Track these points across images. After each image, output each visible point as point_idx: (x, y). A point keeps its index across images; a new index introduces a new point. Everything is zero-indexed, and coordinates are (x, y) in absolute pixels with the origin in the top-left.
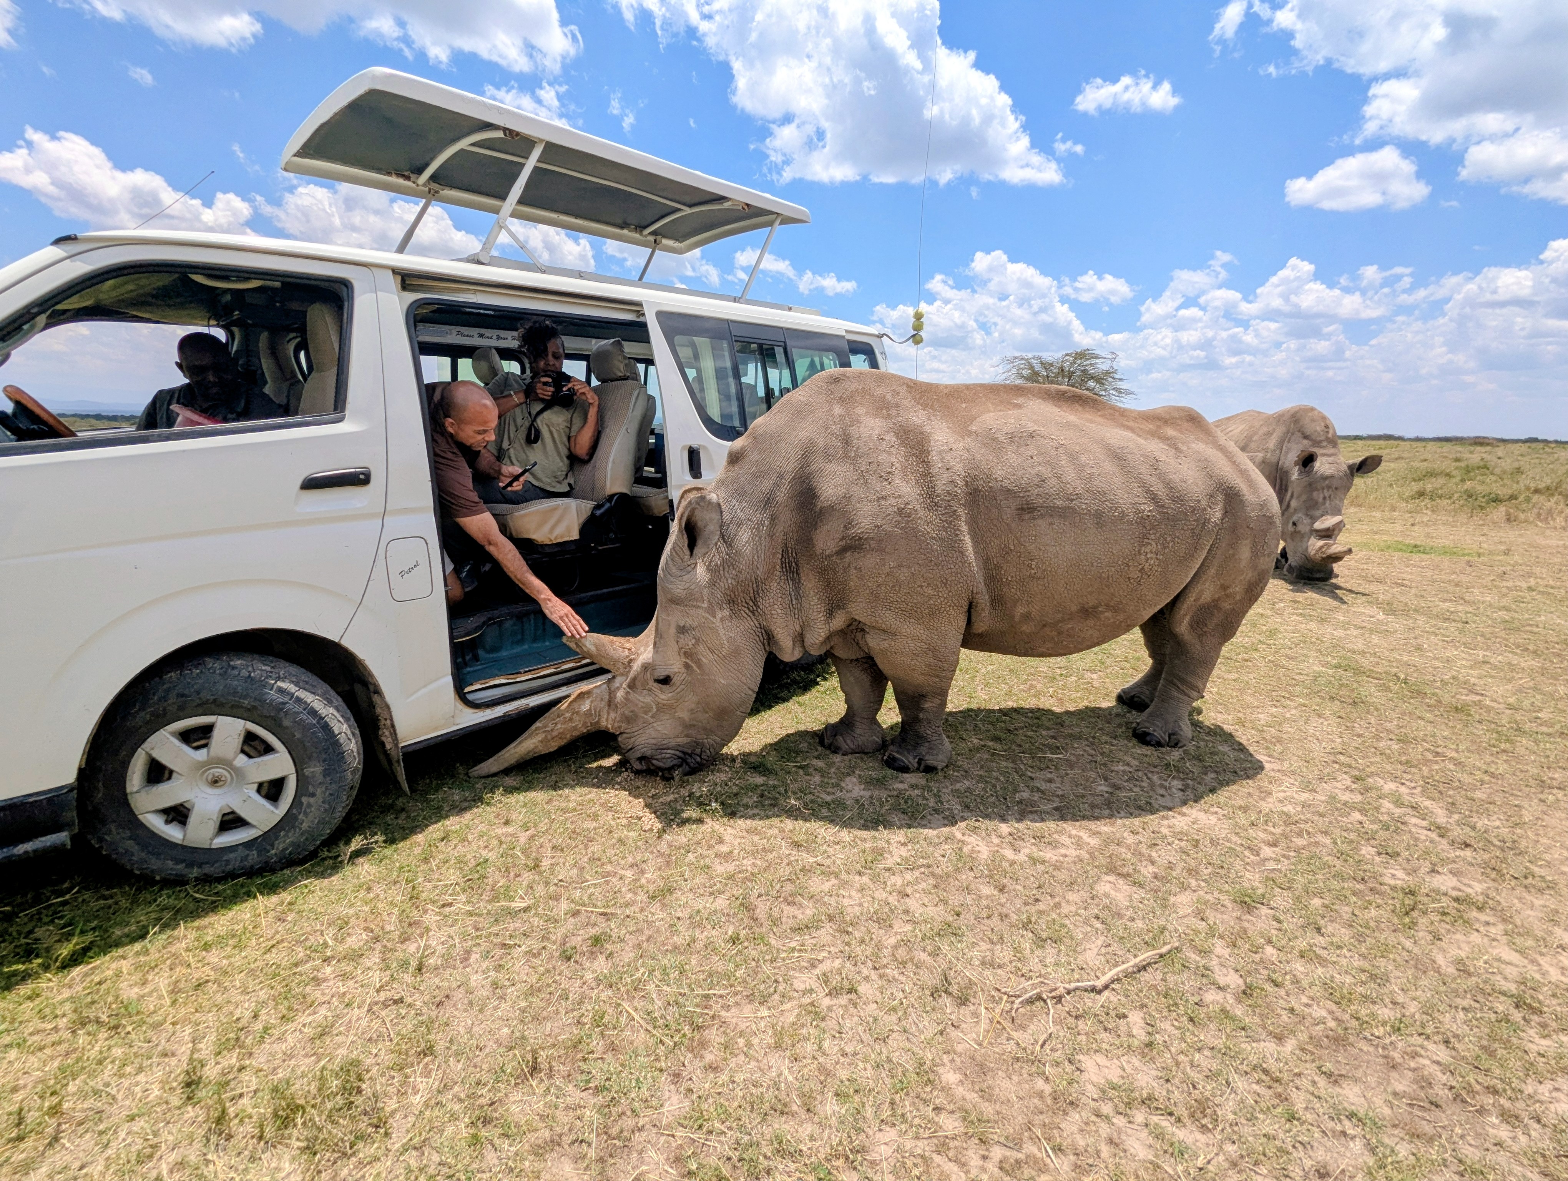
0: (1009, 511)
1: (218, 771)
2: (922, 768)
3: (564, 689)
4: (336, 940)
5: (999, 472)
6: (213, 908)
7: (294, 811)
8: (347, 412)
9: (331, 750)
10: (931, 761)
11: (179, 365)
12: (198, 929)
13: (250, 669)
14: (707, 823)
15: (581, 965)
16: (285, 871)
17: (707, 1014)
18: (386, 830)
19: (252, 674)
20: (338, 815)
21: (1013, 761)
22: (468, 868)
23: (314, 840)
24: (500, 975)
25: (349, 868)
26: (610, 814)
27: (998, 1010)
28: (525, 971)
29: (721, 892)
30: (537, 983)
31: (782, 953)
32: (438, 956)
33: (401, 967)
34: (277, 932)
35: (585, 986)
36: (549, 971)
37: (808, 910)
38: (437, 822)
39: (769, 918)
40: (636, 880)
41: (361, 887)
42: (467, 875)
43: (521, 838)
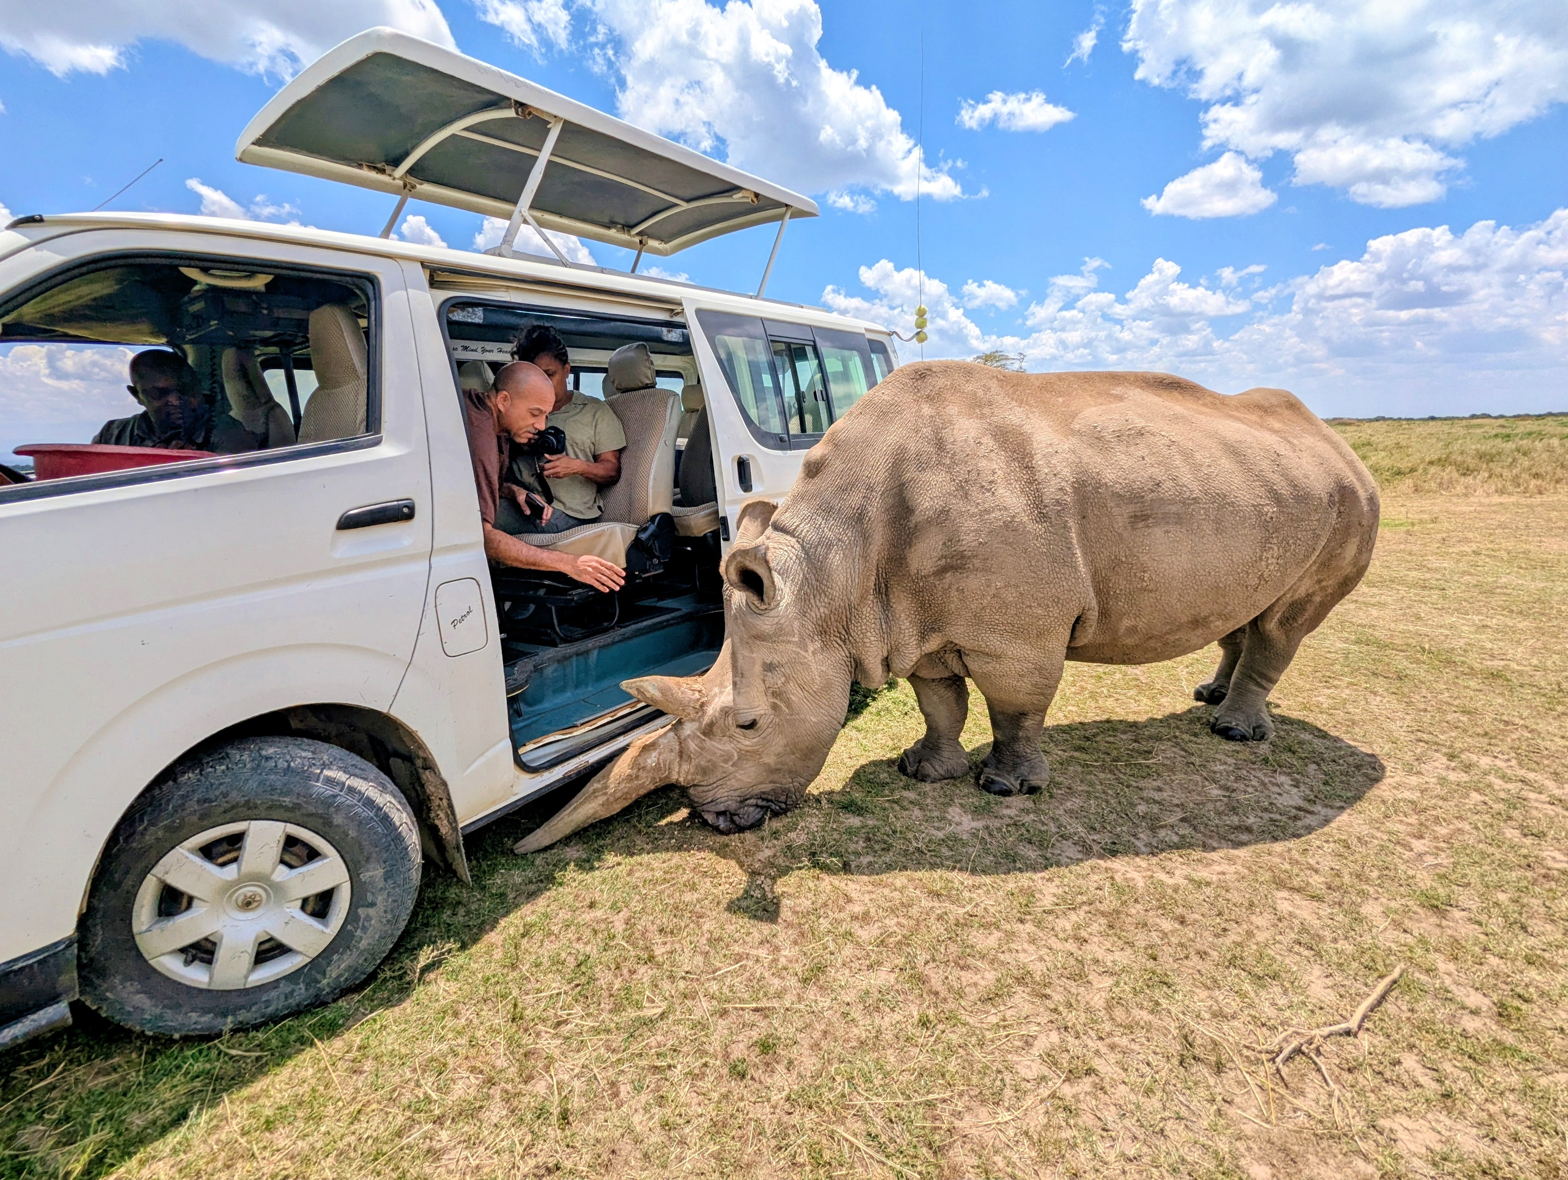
0: (1121, 519)
1: (249, 890)
2: (1025, 788)
3: (621, 738)
4: (439, 1089)
5: (1109, 476)
6: (261, 1068)
7: (349, 927)
8: (384, 433)
9: (393, 847)
10: (1035, 781)
11: (133, 390)
12: (249, 1099)
13: (288, 757)
14: (823, 880)
15: (761, 1082)
16: (340, 1003)
17: (940, 1128)
18: (449, 931)
19: (292, 764)
20: (402, 925)
21: (1111, 771)
22: (569, 970)
23: (375, 959)
24: (668, 1111)
25: (421, 988)
26: (708, 880)
27: (1263, 1074)
28: (695, 1101)
29: (880, 963)
30: (717, 1115)
31: (987, 1033)
32: (579, 1096)
33: (539, 1117)
34: (357, 1090)
35: (778, 1111)
36: (726, 1097)
37: (986, 973)
38: (507, 914)
39: (950, 989)
40: (775, 960)
41: (444, 1012)
42: (572, 980)
43: (617, 924)
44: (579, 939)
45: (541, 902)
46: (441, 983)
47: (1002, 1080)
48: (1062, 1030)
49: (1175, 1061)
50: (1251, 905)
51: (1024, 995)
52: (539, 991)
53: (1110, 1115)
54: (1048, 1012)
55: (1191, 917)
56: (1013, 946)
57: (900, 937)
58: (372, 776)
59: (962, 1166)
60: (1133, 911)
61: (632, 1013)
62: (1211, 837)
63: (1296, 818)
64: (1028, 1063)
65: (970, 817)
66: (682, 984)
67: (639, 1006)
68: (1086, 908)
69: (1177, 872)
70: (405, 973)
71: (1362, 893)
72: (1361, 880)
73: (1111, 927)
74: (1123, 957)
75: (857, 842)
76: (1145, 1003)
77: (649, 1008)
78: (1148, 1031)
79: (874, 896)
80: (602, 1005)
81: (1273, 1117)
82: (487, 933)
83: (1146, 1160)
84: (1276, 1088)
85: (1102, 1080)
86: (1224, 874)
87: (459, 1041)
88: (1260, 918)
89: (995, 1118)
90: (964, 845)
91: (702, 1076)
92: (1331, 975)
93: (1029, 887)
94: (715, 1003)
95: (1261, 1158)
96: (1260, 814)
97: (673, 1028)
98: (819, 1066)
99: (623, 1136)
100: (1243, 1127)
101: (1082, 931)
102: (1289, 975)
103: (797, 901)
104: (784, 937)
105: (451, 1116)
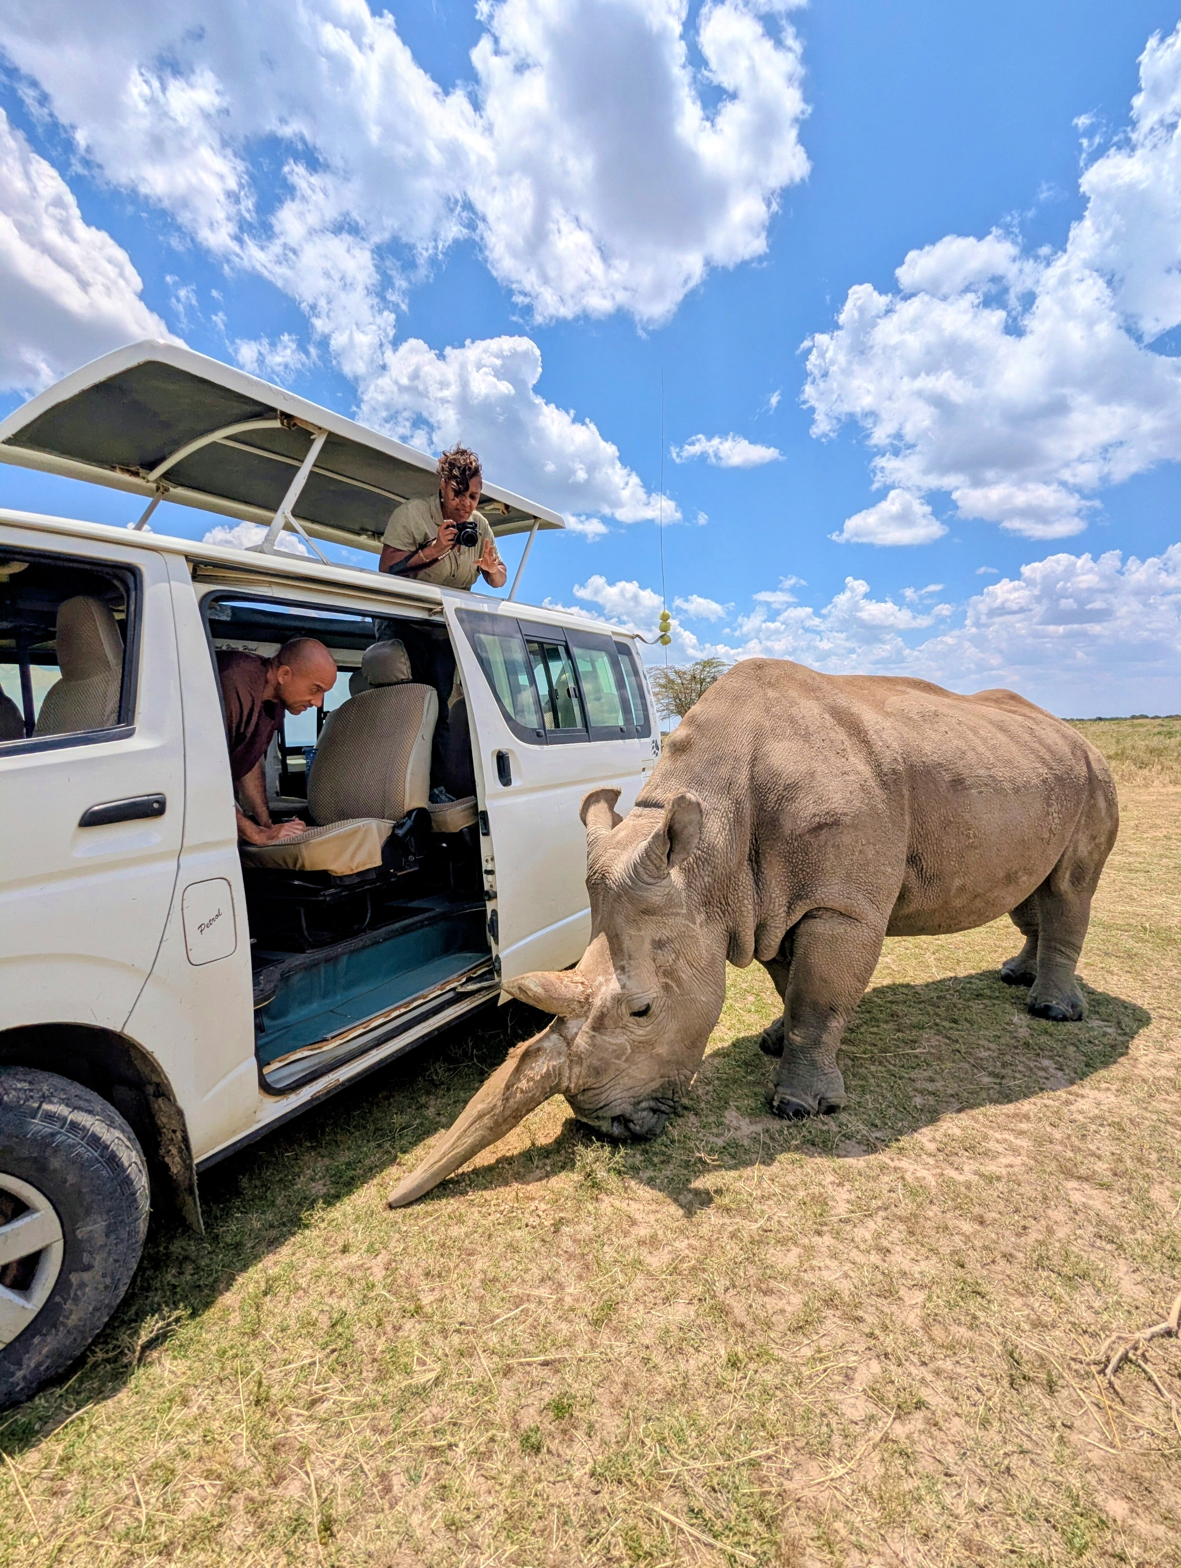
3: (374, 1053)
4: (165, 1507)
7: (58, 1299)
8: (137, 725)
9: (119, 1192)
14: (602, 1201)
15: (559, 1456)
16: (37, 1401)
17: (769, 1493)
18: (176, 1293)
19: (5, 1098)
20: (123, 1290)
21: (880, 1063)
22: (322, 1332)
23: (85, 1338)
24: (452, 1505)
25: (142, 1370)
26: (475, 1209)
27: (1097, 1389)
28: (484, 1488)
29: (676, 1295)
30: (513, 1504)
31: (803, 1369)
32: (342, 1495)
33: (294, 1532)
34: (58, 1519)
35: (583, 1491)
36: (520, 1479)
37: (791, 1297)
38: (245, 1268)
39: (756, 1319)
40: (560, 1300)
41: (170, 1401)
42: (327, 1344)
43: (375, 1270)
44: (332, 1292)
45: (285, 1251)
46: (167, 1362)
47: (828, 1425)
48: (882, 1358)
49: (1005, 1382)
50: (1045, 1198)
51: (836, 1320)
52: (287, 1362)
53: (949, 1456)
54: (864, 1338)
55: (990, 1216)
56: (815, 1263)
57: (693, 1262)
58: (98, 1108)
59: (800, 1539)
60: (931, 1214)
61: (399, 1381)
62: (991, 1128)
63: (1067, 1103)
64: (853, 1401)
65: (747, 1120)
66: (456, 1339)
67: (408, 1372)
68: (882, 1213)
69: (966, 1168)
70: (122, 1353)
71: (1146, 1177)
72: (1142, 1164)
73: (911, 1233)
74: (929, 1267)
76: (962, 1318)
77: (421, 1372)
78: (971, 1350)
79: (659, 1216)
80: (364, 1374)
81: (1117, 1440)
82: (221, 1294)
83: (999, 1507)
84: (1113, 1404)
85: (933, 1414)
86: (1012, 1166)
87: (192, 1437)
88: (1056, 1212)
89: (827, 1473)
90: (746, 1151)
91: (488, 1455)
92: (1138, 1270)
93: (821, 1194)
94: (496, 1359)
95: (1115, 1491)
97: (450, 1396)
98: (624, 1428)
99: (400, 1544)
100: (1090, 1455)
101: (883, 1240)
102: (1098, 1272)
103: (577, 1228)
104: (567, 1272)
105: (182, 1541)
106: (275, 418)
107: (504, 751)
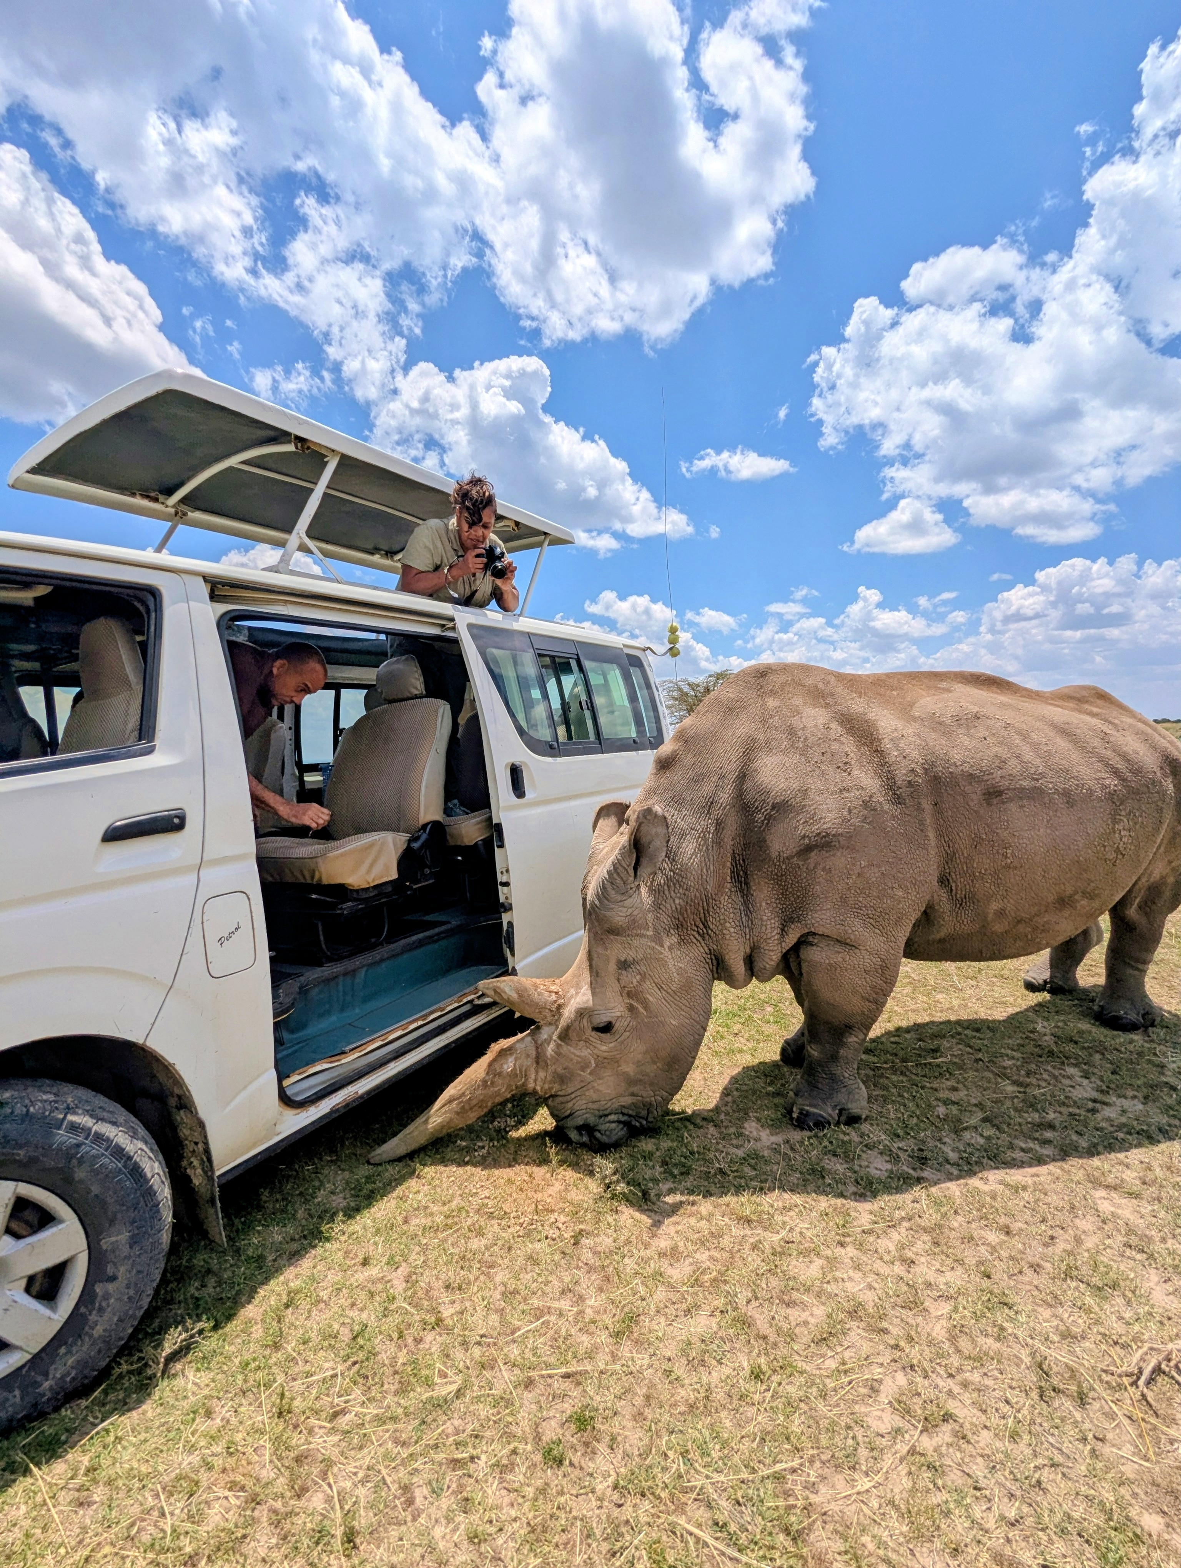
0: (975, 794)
2: (843, 1118)
5: (956, 756)
8: (157, 742)
14: (622, 1213)
15: (581, 1468)
16: (63, 1412)
17: (794, 1506)
18: (197, 1307)
19: (32, 1109)
20: (145, 1302)
21: (902, 1073)
23: (110, 1349)
24: (475, 1518)
25: (166, 1382)
26: (494, 1222)
27: (1129, 1402)
28: (506, 1500)
29: (697, 1307)
30: (535, 1517)
31: (828, 1381)
32: (365, 1508)
33: (317, 1543)
34: (84, 1529)
35: (606, 1504)
36: (543, 1491)
38: (266, 1280)
40: (581, 1312)
41: (194, 1412)
42: (348, 1357)
43: (395, 1282)
44: (353, 1305)
45: (306, 1263)
46: (190, 1374)
47: (854, 1438)
48: (908, 1370)
49: (1035, 1395)
50: (1073, 1207)
51: (859, 1331)
52: (309, 1374)
53: (978, 1469)
54: (889, 1350)
55: (1016, 1226)
56: (838, 1274)
57: (715, 1273)
58: (121, 1120)
59: (827, 1554)
60: (956, 1224)
61: (421, 1393)
62: (1016, 1137)
63: (1093, 1111)
64: (879, 1413)
65: (768, 1131)
66: (477, 1351)
67: (429, 1384)
68: (905, 1224)
69: (991, 1178)
70: (146, 1364)
71: (1176, 1185)
72: (1172, 1172)
73: (936, 1244)
74: (955, 1278)
75: (653, 1167)
76: (989, 1329)
77: (442, 1384)
78: (999, 1362)
79: (680, 1228)
80: (386, 1386)
81: (1151, 1452)
82: (243, 1306)
83: (1030, 1521)
84: (1146, 1417)
85: (961, 1427)
86: (1038, 1176)
87: (216, 1449)
88: (1084, 1222)
89: (853, 1487)
90: (767, 1162)
91: (509, 1468)
92: (1169, 1279)
93: (843, 1205)
95: (1150, 1506)
96: (1058, 1109)
97: (472, 1408)
98: (646, 1441)
99: (423, 1557)
100: (1123, 1468)
101: (906, 1251)
102: (1128, 1283)
103: (597, 1239)
104: (588, 1284)
105: (207, 1552)
106: (289, 442)
107: (517, 763)
